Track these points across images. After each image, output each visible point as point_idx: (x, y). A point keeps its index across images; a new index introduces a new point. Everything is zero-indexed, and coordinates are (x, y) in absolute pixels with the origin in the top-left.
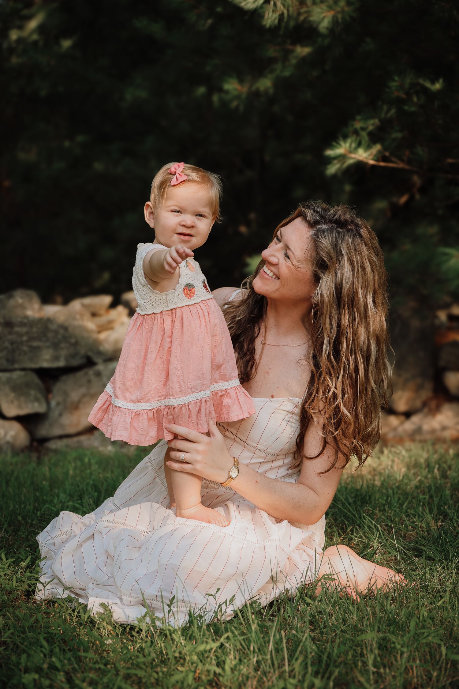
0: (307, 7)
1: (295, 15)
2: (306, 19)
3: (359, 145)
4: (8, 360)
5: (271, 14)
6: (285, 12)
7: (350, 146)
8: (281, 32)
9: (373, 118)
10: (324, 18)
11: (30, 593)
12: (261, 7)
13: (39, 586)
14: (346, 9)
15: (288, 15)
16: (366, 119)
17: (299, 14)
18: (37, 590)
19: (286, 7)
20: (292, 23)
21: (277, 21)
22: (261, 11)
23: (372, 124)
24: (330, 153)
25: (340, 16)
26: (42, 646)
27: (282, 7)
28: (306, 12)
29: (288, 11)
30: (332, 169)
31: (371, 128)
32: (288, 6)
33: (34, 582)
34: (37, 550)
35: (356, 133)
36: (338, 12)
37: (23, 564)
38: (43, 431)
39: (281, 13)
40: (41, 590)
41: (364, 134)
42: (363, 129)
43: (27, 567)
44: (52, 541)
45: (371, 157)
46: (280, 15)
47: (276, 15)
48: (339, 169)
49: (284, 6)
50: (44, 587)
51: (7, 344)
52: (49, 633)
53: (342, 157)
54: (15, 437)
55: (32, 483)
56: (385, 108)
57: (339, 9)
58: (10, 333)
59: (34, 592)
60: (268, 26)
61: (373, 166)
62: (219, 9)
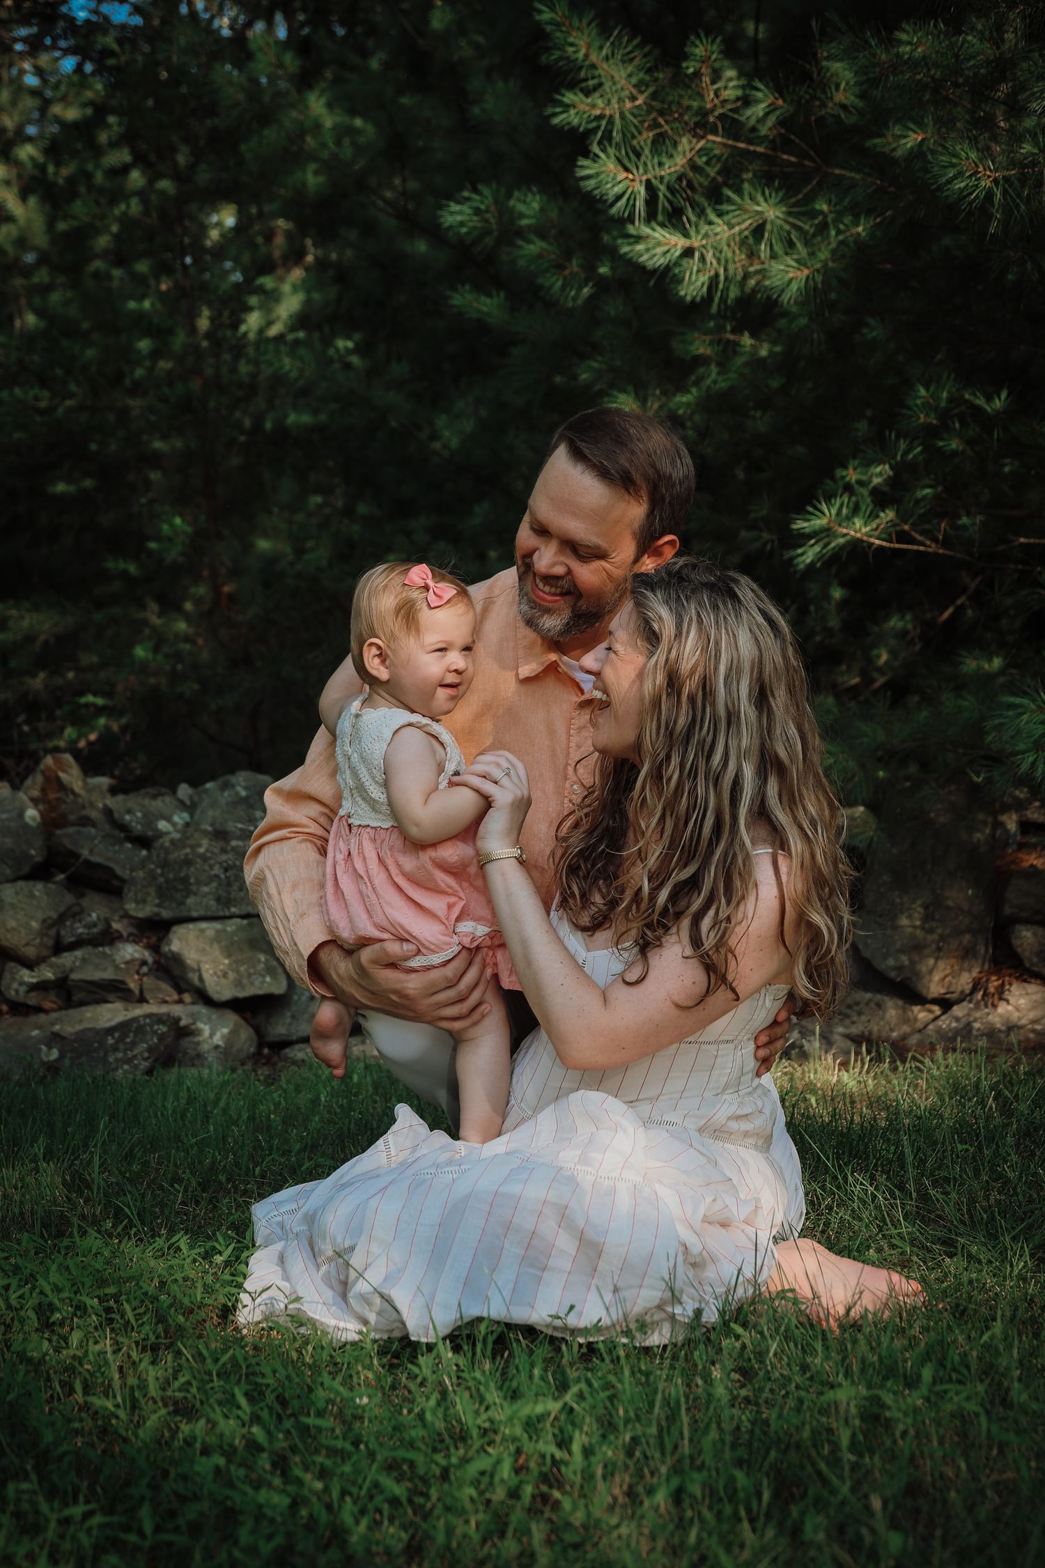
0: (763, 263)
1: (739, 278)
2: (758, 283)
3: (856, 510)
4: (218, 900)
5: (694, 277)
6: (721, 271)
7: (839, 513)
8: (714, 309)
9: (881, 462)
10: (791, 281)
11: (227, 1312)
12: (677, 264)
13: (245, 1298)
14: (830, 264)
15: (726, 278)
16: (868, 463)
17: (746, 276)
18: (240, 1306)
19: (723, 262)
20: (734, 293)
21: (705, 289)
22: (677, 271)
23: (880, 473)
24: (800, 525)
25: (819, 278)
26: (239, 1407)
27: (715, 262)
28: (757, 272)
29: (726, 270)
30: (809, 555)
31: (876, 481)
32: (727, 261)
33: (234, 1290)
34: (248, 1235)
35: (848, 488)
36: (818, 271)
37: (219, 1259)
38: (280, 1028)
39: (712, 273)
40: (245, 1306)
41: (864, 492)
42: (860, 483)
43: (227, 1263)
44: (279, 1219)
45: (877, 533)
46: (711, 279)
47: (704, 278)
48: (820, 556)
49: (719, 260)
50: (254, 1300)
51: (217, 870)
52: (256, 1384)
53: (825, 533)
54: (229, 1039)
55: (252, 1118)
56: (903, 445)
57: (818, 266)
58: (224, 851)
59: (235, 1308)
60: (689, 298)
61: (880, 548)
62: (603, 270)
